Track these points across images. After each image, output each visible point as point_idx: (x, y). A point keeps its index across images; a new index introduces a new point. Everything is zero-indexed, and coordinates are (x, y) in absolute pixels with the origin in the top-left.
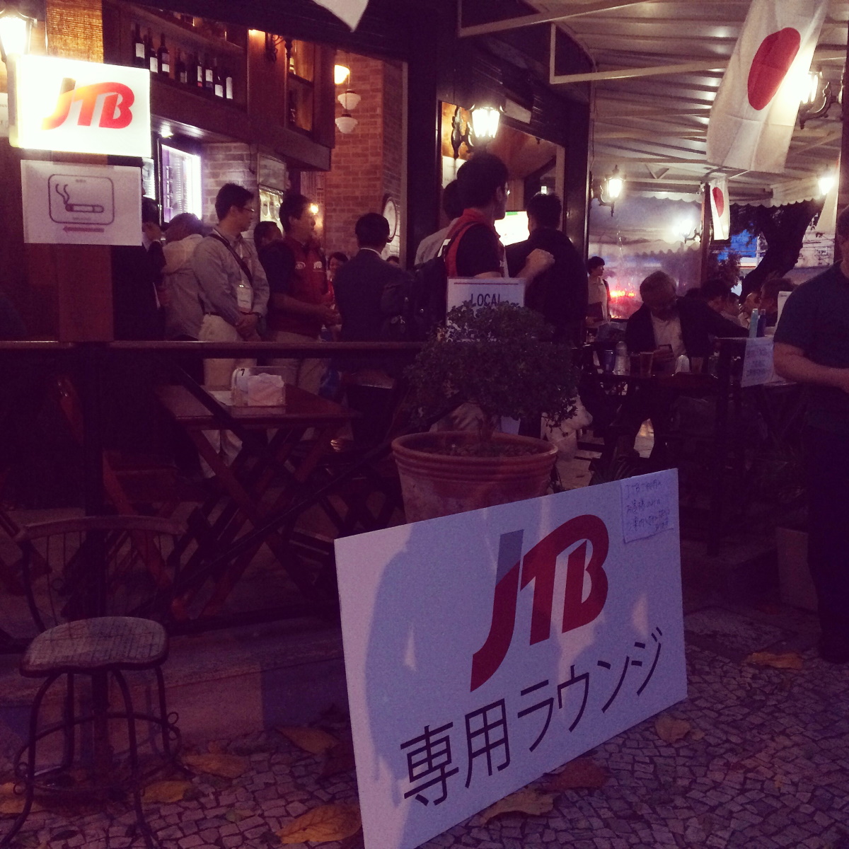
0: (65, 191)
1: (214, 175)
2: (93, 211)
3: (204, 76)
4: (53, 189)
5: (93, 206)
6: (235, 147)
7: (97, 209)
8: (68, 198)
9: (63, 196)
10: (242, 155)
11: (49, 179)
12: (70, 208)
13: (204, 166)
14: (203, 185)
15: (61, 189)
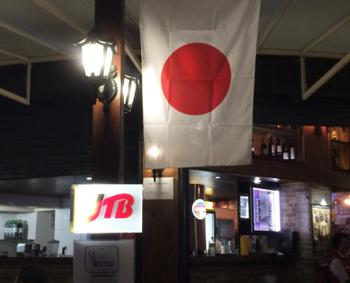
0: (93, 256)
1: (287, 201)
2: (107, 265)
3: (276, 150)
4: (87, 255)
5: (107, 263)
6: (298, 185)
7: (110, 264)
8: (95, 259)
9: (92, 258)
10: (302, 189)
11: (86, 248)
12: (95, 264)
13: (281, 196)
14: (281, 207)
15: (91, 254)
